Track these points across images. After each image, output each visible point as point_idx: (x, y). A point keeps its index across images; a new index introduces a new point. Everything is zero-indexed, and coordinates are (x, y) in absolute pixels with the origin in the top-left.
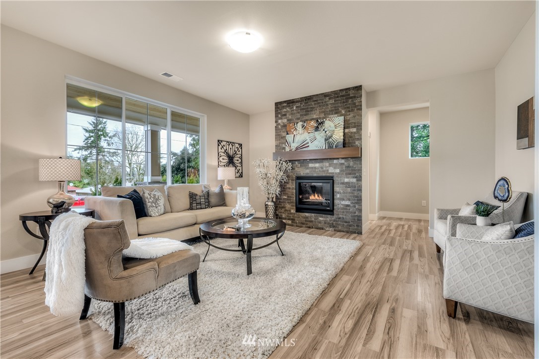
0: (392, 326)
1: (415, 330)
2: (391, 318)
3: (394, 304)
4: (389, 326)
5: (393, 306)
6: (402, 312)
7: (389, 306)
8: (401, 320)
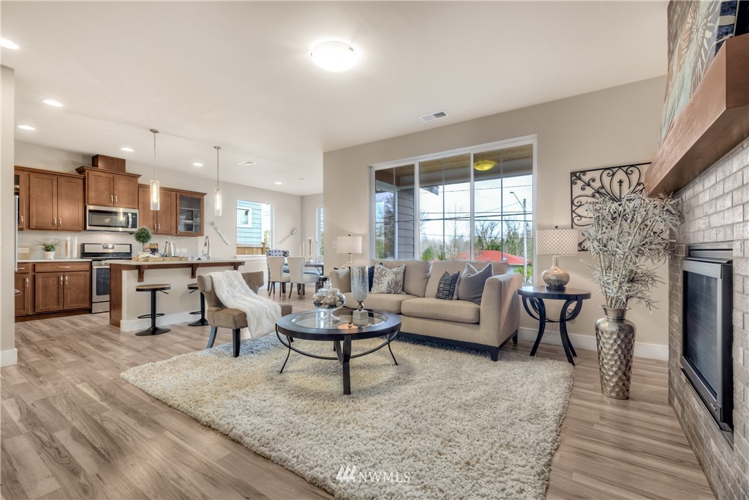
0: (58, 456)
1: (20, 475)
2: (67, 462)
3: (82, 480)
4: (62, 455)
5: (82, 477)
6: (58, 480)
7: (88, 471)
8: (51, 471)
